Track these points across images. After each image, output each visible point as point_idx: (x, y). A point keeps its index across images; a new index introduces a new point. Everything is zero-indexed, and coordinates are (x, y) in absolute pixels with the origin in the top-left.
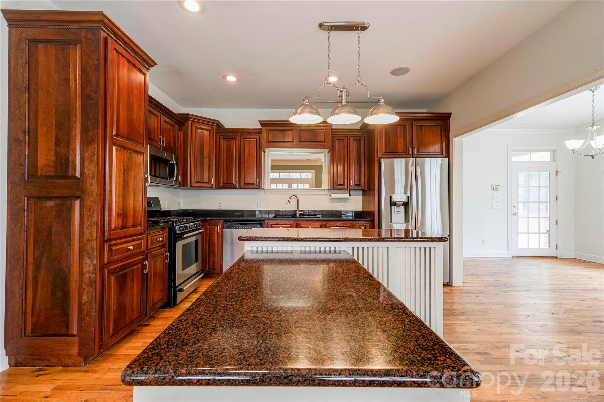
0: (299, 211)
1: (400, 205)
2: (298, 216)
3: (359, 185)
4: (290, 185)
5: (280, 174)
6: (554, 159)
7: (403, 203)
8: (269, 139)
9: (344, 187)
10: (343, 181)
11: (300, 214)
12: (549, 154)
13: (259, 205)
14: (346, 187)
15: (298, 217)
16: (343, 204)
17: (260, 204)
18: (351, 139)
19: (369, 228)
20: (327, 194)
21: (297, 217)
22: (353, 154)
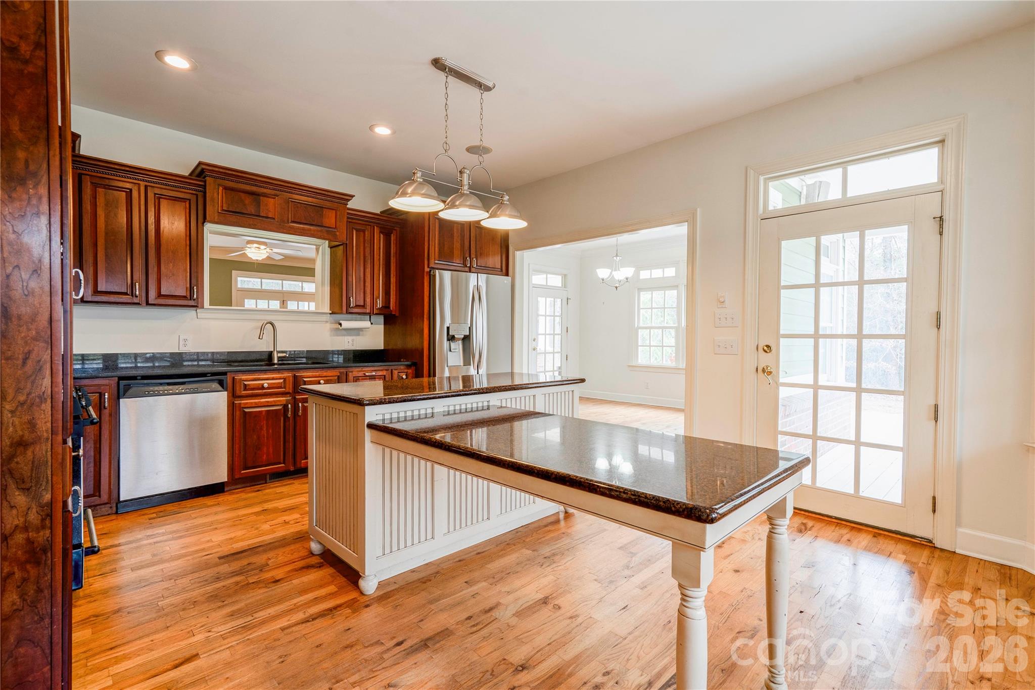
0: (279, 352)
1: (459, 339)
2: (276, 361)
3: (364, 306)
4: (283, 303)
5: (263, 280)
6: (565, 285)
7: (463, 336)
8: (224, 205)
9: (365, 310)
10: (364, 300)
11: (280, 359)
12: (560, 278)
13: (181, 343)
14: (368, 311)
15: (277, 364)
16: (354, 337)
17: (185, 340)
18: (376, 230)
19: (412, 378)
20: (327, 322)
21: (274, 364)
22: (380, 256)
